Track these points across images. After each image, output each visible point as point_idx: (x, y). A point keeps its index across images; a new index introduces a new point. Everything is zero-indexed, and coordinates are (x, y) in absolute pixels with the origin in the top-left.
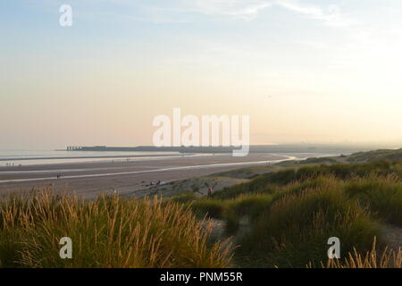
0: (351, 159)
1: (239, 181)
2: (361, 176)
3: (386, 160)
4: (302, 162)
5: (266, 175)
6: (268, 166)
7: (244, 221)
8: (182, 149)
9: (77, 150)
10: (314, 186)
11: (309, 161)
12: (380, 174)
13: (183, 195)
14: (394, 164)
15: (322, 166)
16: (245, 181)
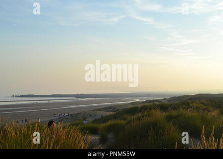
0: (169, 100)
1: (108, 113)
2: (174, 110)
3: (189, 101)
4: (143, 102)
5: (123, 109)
6: (125, 105)
7: (110, 136)
8: (77, 96)
9: (17, 97)
10: (148, 116)
11: (147, 102)
12: (184, 108)
13: (78, 122)
14: (192, 103)
15: (154, 104)
16: (112, 113)
